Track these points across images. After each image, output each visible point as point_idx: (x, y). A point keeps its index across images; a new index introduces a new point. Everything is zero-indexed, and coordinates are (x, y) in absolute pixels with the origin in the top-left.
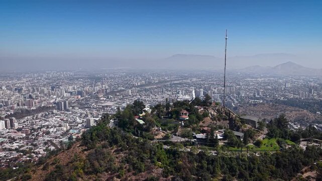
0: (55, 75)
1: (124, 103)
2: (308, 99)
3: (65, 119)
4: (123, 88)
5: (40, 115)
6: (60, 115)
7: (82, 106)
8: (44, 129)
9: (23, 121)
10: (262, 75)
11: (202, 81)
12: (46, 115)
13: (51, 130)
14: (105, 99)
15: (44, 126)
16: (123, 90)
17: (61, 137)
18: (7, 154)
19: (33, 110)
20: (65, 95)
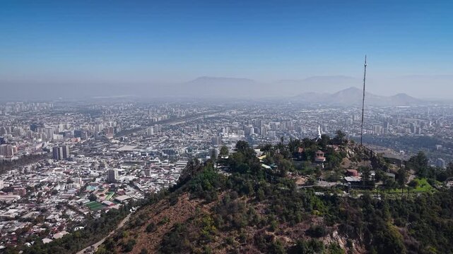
0: (24, 107)
1: (148, 146)
2: (384, 135)
3: (71, 172)
4: (138, 126)
5: (29, 167)
6: (60, 166)
7: (89, 153)
8: (45, 187)
9: (6, 177)
10: (320, 105)
11: (246, 113)
12: (38, 167)
13: (58, 188)
14: (118, 141)
15: (43, 183)
16: (139, 129)
17: (78, 197)
18: (6, 225)
19: (14, 160)
20: (55, 137)
